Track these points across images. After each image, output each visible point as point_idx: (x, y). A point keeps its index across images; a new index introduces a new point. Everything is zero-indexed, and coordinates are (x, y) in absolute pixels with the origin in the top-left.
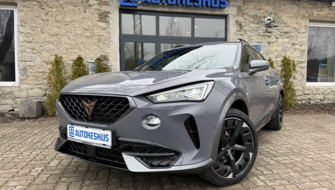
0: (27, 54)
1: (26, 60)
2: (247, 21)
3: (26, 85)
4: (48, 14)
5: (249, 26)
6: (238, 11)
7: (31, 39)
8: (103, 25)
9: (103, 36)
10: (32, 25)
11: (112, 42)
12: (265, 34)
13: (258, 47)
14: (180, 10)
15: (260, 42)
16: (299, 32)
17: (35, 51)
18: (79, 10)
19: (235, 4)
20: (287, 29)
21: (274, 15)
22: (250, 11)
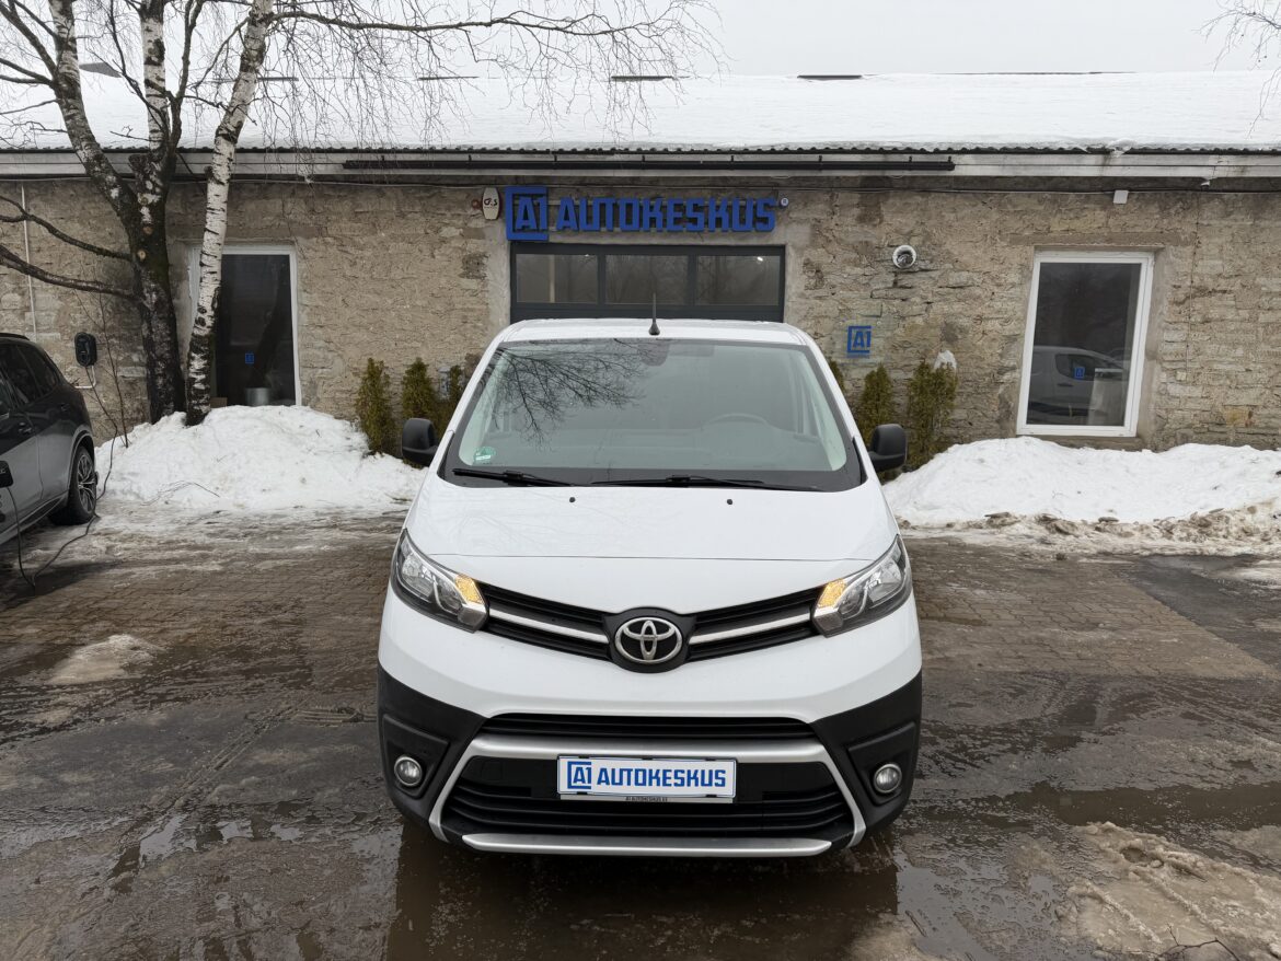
0: (319, 353)
1: (315, 365)
2: (839, 259)
4: (355, 263)
5: (844, 273)
6: (814, 235)
7: (323, 319)
8: (473, 284)
9: (472, 310)
10: (328, 289)
11: (493, 325)
12: (890, 293)
13: (864, 331)
14: (655, 241)
15: (878, 316)
16: (999, 285)
17: (332, 346)
18: (421, 251)
19: (804, 216)
20: (963, 277)
21: (921, 238)
22: (847, 232)
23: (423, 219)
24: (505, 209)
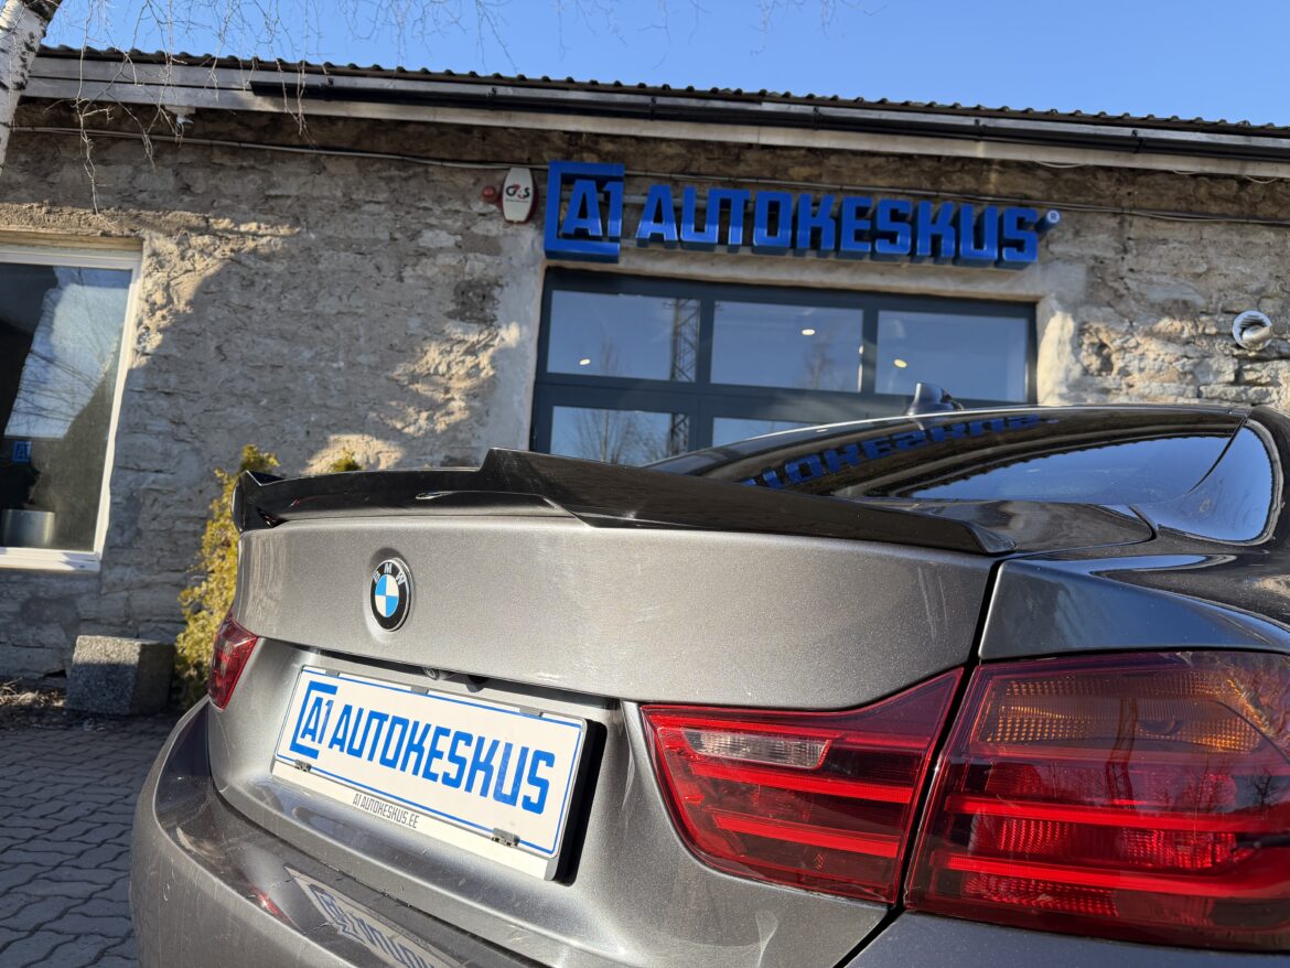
0: (151, 441)
1: (143, 465)
2: (1139, 328)
3: (129, 570)
4: (252, 283)
6: (1092, 285)
7: (173, 380)
8: (469, 332)
10: (194, 326)
12: (1233, 391)
14: (810, 277)
17: (183, 432)
18: (378, 268)
19: (1074, 251)
21: (1279, 302)
22: (1151, 283)
23: (389, 215)
24: (542, 208)
